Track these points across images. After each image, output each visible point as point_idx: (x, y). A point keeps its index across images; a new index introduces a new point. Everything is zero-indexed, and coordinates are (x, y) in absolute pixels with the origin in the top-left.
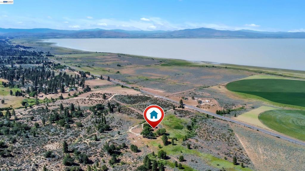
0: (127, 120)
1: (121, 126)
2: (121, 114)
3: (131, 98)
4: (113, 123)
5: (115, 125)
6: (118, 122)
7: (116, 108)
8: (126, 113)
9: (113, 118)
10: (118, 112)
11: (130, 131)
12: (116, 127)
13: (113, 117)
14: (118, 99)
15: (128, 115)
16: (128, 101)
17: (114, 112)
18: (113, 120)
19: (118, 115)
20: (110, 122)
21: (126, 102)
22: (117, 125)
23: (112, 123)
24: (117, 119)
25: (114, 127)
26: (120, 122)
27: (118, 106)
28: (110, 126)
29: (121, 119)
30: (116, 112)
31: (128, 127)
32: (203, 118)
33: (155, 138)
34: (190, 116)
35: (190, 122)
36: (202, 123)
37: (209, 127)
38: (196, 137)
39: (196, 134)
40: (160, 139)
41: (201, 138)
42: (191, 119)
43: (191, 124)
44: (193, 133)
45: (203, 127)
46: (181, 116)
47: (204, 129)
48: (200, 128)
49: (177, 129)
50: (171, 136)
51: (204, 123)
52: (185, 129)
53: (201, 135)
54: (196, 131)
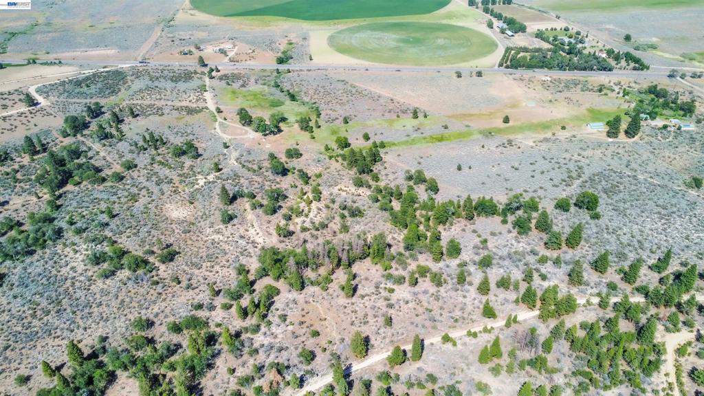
32: (276, 77)
33: (280, 131)
34: (253, 80)
35: (273, 90)
36: (292, 85)
37: (314, 87)
38: (322, 107)
39: (315, 103)
40: (288, 128)
41: (330, 105)
42: (264, 84)
43: (277, 92)
44: (308, 103)
45: (304, 89)
46: (243, 86)
47: (311, 92)
48: (305, 93)
49: (277, 106)
50: (292, 119)
51: (295, 84)
52: (288, 102)
53: (323, 101)
54: (306, 99)
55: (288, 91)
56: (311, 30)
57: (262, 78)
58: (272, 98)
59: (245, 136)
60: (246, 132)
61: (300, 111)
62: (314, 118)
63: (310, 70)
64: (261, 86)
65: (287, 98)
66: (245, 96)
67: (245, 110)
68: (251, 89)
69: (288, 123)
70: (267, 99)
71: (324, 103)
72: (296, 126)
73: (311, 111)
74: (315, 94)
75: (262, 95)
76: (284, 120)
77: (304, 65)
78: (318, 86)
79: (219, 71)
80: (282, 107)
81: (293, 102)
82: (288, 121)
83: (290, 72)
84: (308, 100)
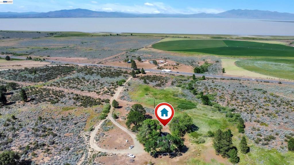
0: (60, 116)
1: (56, 139)
2: (33, 106)
3: (37, 72)
4: (22, 134)
5: (33, 139)
6: (37, 130)
7: (12, 93)
8: (45, 100)
9: (12, 120)
10: (22, 102)
11: (94, 146)
12: (37, 147)
13: (14, 117)
14: (7, 78)
15: (53, 103)
16: (33, 77)
17: (11, 103)
18: (16, 127)
19: (24, 109)
20: (10, 134)
21: (30, 80)
22: (41, 140)
23: (15, 136)
24: (28, 120)
25: (34, 149)
26: (45, 128)
27: (15, 89)
28: (15, 149)
29: (41, 118)
30: (17, 103)
31: (79, 137)
32: (192, 81)
33: (183, 149)
34: (170, 82)
35: (186, 92)
36: (206, 88)
37: (231, 92)
38: (244, 115)
39: (233, 110)
40: (195, 145)
41: (255, 114)
42: (179, 86)
43: (191, 94)
44: (224, 109)
45: (219, 94)
46: (159, 85)
47: (227, 97)
48: (221, 97)
49: (187, 108)
50: (204, 129)
51: (209, 88)
52: (200, 105)
53: (244, 109)
54: (222, 104)
55: (202, 93)
56: (221, 58)
57: (179, 81)
58: (183, 99)
59: (122, 152)
60: (130, 144)
61: (214, 118)
62: (235, 130)
63: (224, 79)
64: (176, 88)
65: (200, 100)
66: (156, 94)
67: (141, 107)
68: (165, 89)
69: (196, 136)
70: (177, 99)
71: (245, 111)
72: (210, 142)
73: (229, 121)
74: (232, 100)
75: (174, 95)
76: (192, 128)
77: (219, 75)
78: (234, 91)
79: (145, 73)
80: (193, 110)
81: (206, 106)
82: (198, 132)
83: (205, 79)
84: (224, 106)
